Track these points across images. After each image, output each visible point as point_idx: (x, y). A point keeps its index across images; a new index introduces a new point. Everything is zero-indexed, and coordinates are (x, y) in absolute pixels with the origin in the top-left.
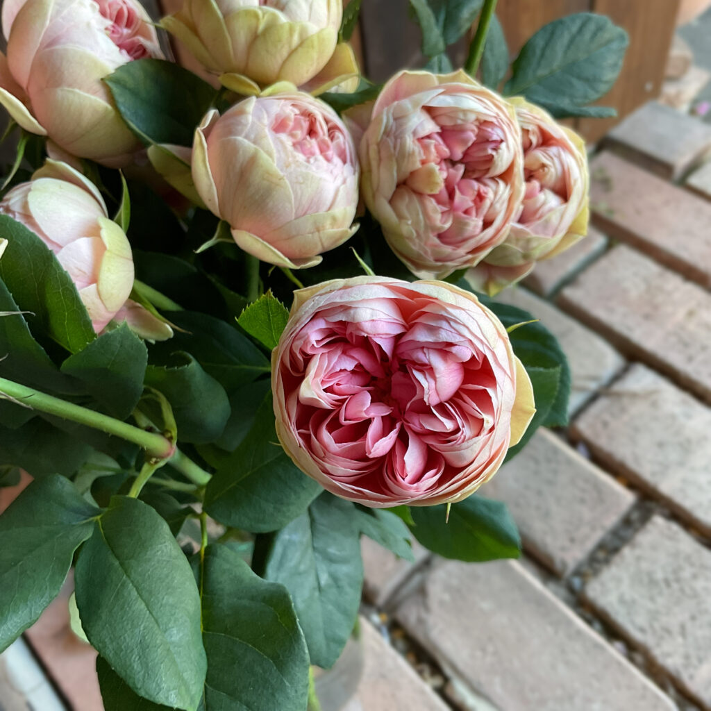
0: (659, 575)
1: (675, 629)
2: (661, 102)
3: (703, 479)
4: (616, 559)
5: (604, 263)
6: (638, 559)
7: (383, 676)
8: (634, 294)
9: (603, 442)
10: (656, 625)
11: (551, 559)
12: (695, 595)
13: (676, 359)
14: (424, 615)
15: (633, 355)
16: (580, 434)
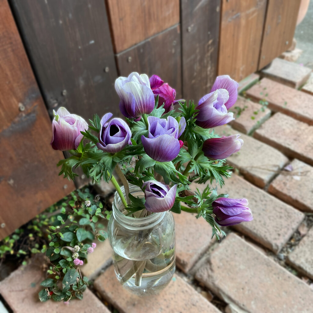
2: (284, 60)
4: (301, 242)
5: (272, 119)
8: (288, 131)
9: (285, 191)
11: (271, 245)
15: (291, 155)
16: (274, 189)
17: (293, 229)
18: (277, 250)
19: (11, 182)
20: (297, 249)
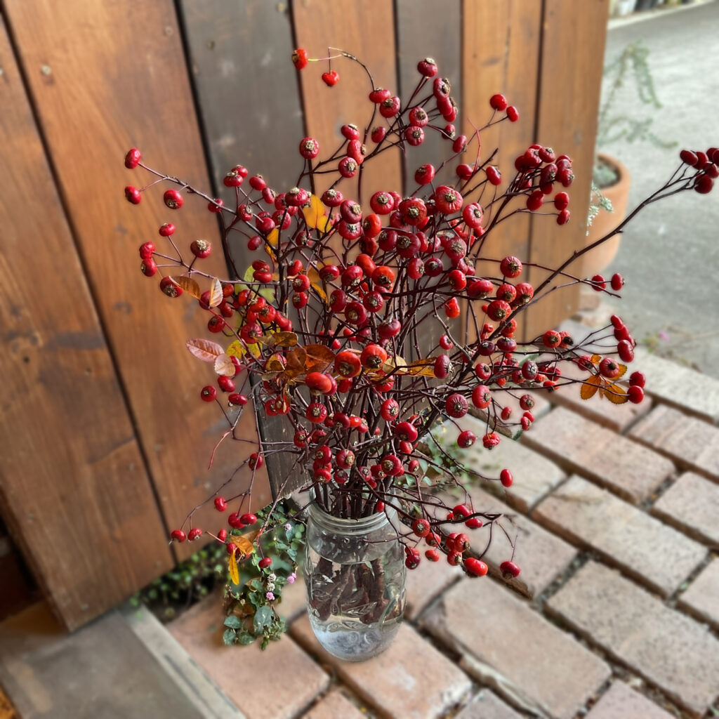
0: (594, 593)
1: (606, 622)
2: (582, 324)
3: (619, 538)
4: (567, 585)
5: (549, 417)
6: (580, 584)
7: (419, 654)
8: (569, 434)
9: (554, 518)
10: (594, 621)
11: (525, 586)
12: (617, 603)
13: (599, 472)
14: (442, 617)
15: (570, 469)
16: (540, 515)
17: (557, 567)
18: (532, 593)
19: (208, 486)
20: (560, 594)
